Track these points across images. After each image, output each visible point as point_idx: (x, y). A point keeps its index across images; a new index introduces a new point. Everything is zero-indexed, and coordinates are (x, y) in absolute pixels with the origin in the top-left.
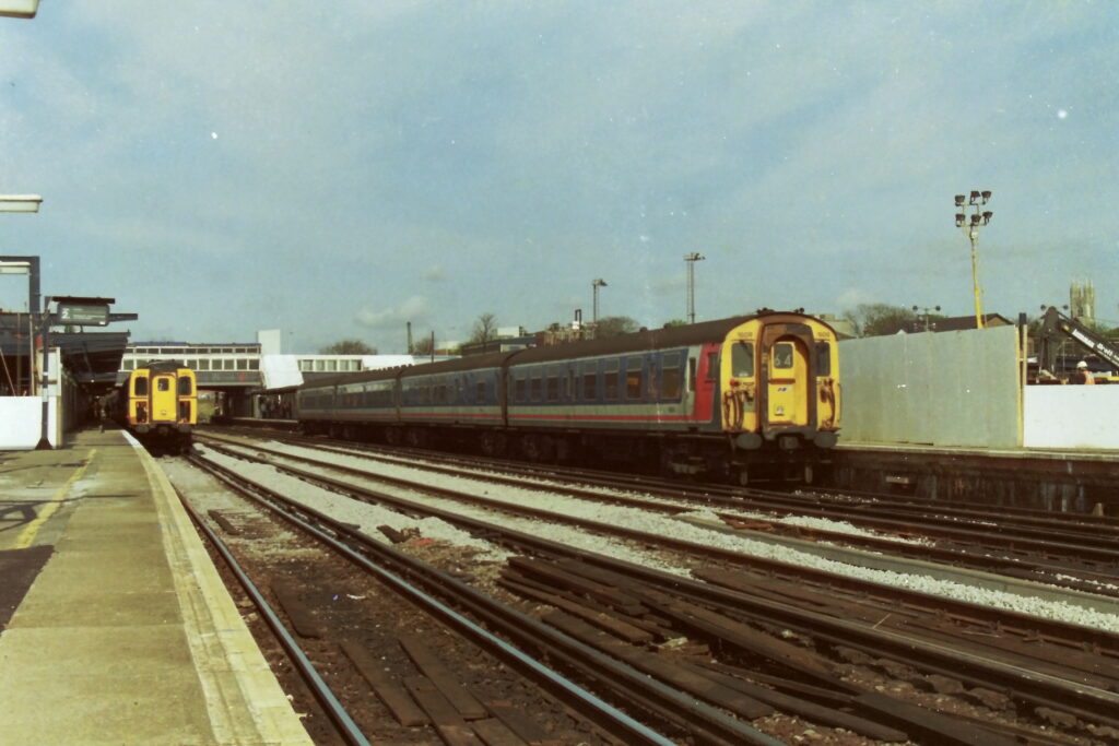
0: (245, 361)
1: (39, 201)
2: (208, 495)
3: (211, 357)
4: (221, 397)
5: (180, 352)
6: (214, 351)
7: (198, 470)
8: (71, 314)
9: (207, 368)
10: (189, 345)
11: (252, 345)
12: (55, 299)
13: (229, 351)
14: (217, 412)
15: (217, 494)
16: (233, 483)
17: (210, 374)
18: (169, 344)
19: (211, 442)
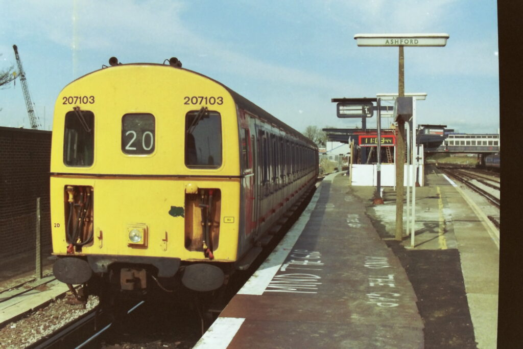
0: (492, 142)
1: (425, 96)
2: (485, 207)
3: (477, 140)
4: (480, 156)
5: (463, 137)
6: (478, 137)
7: (477, 194)
8: (429, 132)
9: (475, 144)
10: (467, 134)
11: (495, 135)
12: (422, 126)
13: (485, 137)
14: (479, 163)
15: (489, 207)
16: (494, 201)
17: (476, 147)
18: (458, 134)
19: (479, 179)
